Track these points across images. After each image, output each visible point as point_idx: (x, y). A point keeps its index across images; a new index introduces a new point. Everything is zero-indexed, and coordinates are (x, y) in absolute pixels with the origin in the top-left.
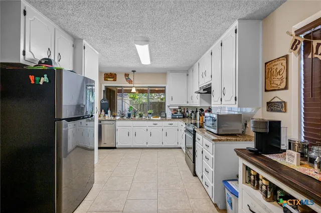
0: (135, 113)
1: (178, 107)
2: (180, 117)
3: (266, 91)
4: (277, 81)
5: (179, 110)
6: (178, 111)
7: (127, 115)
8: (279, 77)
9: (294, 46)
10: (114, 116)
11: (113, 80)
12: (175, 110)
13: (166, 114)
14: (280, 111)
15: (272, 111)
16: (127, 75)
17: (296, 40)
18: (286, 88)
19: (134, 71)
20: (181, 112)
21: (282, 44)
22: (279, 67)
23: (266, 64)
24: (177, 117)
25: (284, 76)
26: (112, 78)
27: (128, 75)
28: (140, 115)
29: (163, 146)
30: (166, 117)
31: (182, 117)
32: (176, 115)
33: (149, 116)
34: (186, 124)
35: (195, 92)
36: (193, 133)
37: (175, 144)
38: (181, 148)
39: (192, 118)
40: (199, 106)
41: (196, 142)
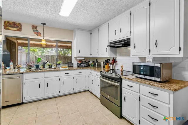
0: (44, 64)
1: (83, 58)
2: (85, 66)
5: (84, 60)
6: (83, 62)
7: (35, 67)
10: (19, 69)
11: (17, 30)
12: (80, 60)
13: (73, 64)
16: (34, 27)
19: (44, 24)
20: (85, 62)
24: (84, 66)
26: (15, 27)
27: (36, 27)
28: (49, 66)
29: (74, 92)
30: (73, 66)
31: (87, 66)
32: (82, 64)
33: (58, 66)
34: (101, 72)
35: (108, 46)
36: (119, 80)
37: (84, 89)
38: (88, 91)
39: (95, 67)
40: (109, 57)
41: (123, 89)
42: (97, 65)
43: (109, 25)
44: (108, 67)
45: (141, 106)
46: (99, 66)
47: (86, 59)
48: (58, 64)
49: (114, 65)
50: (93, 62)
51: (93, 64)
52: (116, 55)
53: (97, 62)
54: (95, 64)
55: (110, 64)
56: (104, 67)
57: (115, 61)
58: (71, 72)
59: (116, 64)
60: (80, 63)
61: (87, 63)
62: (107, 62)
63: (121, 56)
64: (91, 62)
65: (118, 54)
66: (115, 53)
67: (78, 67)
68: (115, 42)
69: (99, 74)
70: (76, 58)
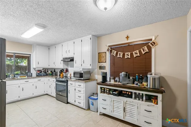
1: (42, 69)
2: (44, 75)
3: (99, 62)
4: (103, 60)
6: (42, 71)
8: (103, 58)
9: (108, 50)
13: (32, 74)
14: (104, 69)
15: (101, 69)
17: (108, 49)
18: (105, 62)
21: (104, 49)
22: (103, 55)
23: (99, 53)
24: (42, 75)
25: (105, 58)
29: (33, 96)
30: (32, 76)
31: (46, 75)
32: (41, 74)
33: (16, 76)
34: (56, 78)
35: (61, 60)
36: (66, 82)
37: (43, 93)
38: (47, 94)
39: (53, 75)
40: (62, 68)
41: (68, 86)
42: (54, 74)
43: (62, 46)
44: (63, 75)
45: (76, 93)
46: (56, 75)
47: (44, 70)
48: (16, 74)
49: (67, 73)
50: (51, 71)
51: (51, 73)
52: (68, 67)
53: (55, 71)
54: (53, 73)
55: (64, 73)
56: (60, 75)
57: (67, 71)
58: (30, 80)
59: (68, 73)
60: (39, 72)
61: (45, 72)
62: (62, 71)
63: (71, 67)
64: (49, 72)
65: (69, 66)
66: (68, 65)
67: (37, 76)
68: (66, 58)
69: (55, 80)
70: (35, 69)
